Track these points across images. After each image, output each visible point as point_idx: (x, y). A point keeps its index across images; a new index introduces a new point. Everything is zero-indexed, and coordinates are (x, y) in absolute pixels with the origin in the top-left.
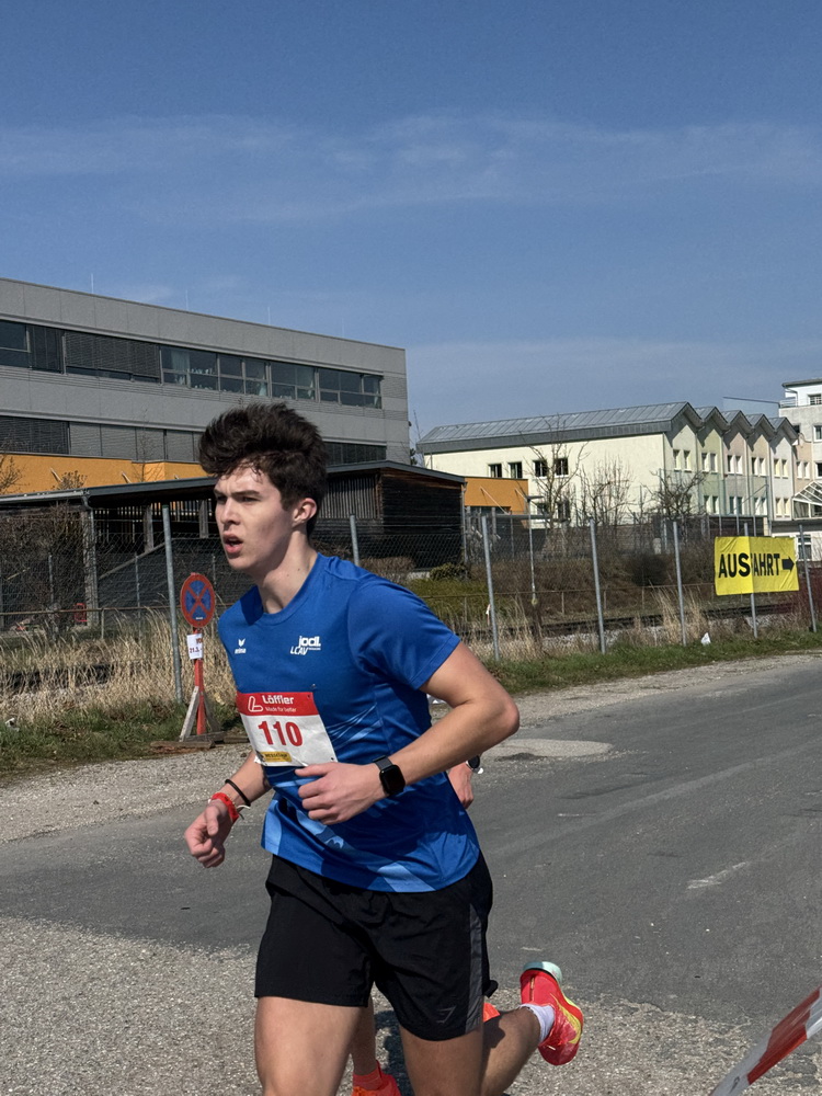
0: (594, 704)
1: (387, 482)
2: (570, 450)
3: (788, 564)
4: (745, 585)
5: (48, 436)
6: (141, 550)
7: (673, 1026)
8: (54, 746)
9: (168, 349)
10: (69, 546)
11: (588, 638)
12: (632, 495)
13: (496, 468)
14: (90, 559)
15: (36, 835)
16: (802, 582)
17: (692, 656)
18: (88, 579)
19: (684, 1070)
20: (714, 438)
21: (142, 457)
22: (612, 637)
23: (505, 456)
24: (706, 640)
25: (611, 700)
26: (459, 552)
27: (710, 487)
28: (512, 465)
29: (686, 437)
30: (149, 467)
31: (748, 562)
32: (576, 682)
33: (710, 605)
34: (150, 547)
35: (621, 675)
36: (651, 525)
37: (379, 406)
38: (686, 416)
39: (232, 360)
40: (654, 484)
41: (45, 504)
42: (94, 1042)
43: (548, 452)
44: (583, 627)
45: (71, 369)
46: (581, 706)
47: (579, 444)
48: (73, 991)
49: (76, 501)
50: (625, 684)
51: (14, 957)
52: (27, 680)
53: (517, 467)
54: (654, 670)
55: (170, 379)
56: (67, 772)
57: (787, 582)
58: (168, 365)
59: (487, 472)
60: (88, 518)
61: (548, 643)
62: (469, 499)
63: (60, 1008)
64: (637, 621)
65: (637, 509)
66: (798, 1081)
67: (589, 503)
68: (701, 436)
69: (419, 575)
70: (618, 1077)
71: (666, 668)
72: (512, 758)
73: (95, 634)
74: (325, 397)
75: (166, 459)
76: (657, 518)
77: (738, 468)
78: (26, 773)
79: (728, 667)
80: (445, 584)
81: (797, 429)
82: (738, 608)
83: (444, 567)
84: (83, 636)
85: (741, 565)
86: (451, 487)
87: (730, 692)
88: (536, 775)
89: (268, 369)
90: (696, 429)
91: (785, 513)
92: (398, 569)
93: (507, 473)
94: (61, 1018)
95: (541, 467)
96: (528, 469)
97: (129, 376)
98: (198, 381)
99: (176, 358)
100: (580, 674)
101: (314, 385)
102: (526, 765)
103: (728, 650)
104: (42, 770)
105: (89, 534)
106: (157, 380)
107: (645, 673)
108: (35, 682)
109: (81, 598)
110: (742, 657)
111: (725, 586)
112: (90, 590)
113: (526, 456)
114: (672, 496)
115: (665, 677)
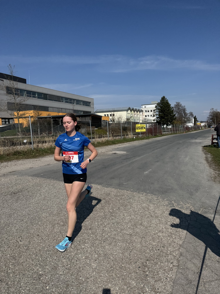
0: (122, 146)
1: (92, 116)
2: (115, 113)
3: (145, 128)
4: (139, 131)
5: (46, 109)
6: (59, 124)
7: (150, 196)
8: (49, 151)
9: (62, 97)
10: (49, 124)
11: (120, 137)
12: (123, 119)
13: (105, 115)
14: (52, 126)
15: (48, 165)
16: (146, 130)
17: (132, 140)
18: (52, 128)
19: (154, 204)
20: (133, 112)
21: (59, 112)
22: (123, 137)
23: (106, 114)
24: (134, 138)
25: (124, 146)
26: (101, 126)
27: (132, 118)
28: (107, 115)
29: (129, 111)
30: (60, 113)
31: (140, 128)
32: (119, 143)
33: (135, 133)
34: (60, 124)
35: (124, 142)
36: (125, 123)
37: (90, 106)
38: (129, 109)
39: (71, 99)
40: (126, 118)
41: (46, 118)
42: (61, 200)
43: (113, 113)
44: (119, 136)
45: (49, 100)
46: (120, 146)
47: (116, 112)
48: (56, 191)
49: (50, 117)
50: (125, 143)
51: (46, 185)
52: (44, 142)
53: (108, 115)
54: (129, 142)
55: (62, 101)
56: (51, 155)
57: (144, 130)
58: (62, 99)
59: (104, 116)
60: (52, 120)
61: (115, 138)
62: (103, 119)
63: (55, 194)
64: (125, 135)
65: (123, 121)
66: (172, 206)
67: (118, 120)
68: (131, 111)
69: (96, 129)
70: (145, 206)
71: (130, 141)
72: (114, 154)
73: (53, 136)
74: (83, 105)
75: (62, 112)
76: (126, 122)
77: (136, 116)
78: (45, 155)
79: (138, 141)
80: (99, 130)
81: (143, 111)
82: (138, 133)
83: (99, 128)
84: (52, 136)
85: (139, 128)
86: (100, 117)
87: (139, 145)
88: (118, 156)
89: (76, 101)
90: (130, 110)
91: (141, 122)
92: (93, 128)
93: (106, 116)
94: (55, 196)
95: (111, 115)
96: (109, 116)
97: (57, 101)
98: (66, 102)
99: (63, 99)
100: (119, 142)
101: (82, 103)
102: (116, 155)
103: (137, 139)
104: (48, 155)
105: (52, 122)
106: (61, 102)
107: (127, 142)
108: (46, 142)
109: (51, 131)
110: (139, 140)
111: (137, 131)
112: (52, 130)
113: (109, 113)
114: (128, 119)
115: (130, 143)
